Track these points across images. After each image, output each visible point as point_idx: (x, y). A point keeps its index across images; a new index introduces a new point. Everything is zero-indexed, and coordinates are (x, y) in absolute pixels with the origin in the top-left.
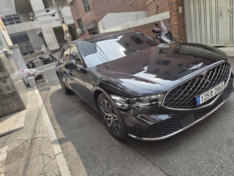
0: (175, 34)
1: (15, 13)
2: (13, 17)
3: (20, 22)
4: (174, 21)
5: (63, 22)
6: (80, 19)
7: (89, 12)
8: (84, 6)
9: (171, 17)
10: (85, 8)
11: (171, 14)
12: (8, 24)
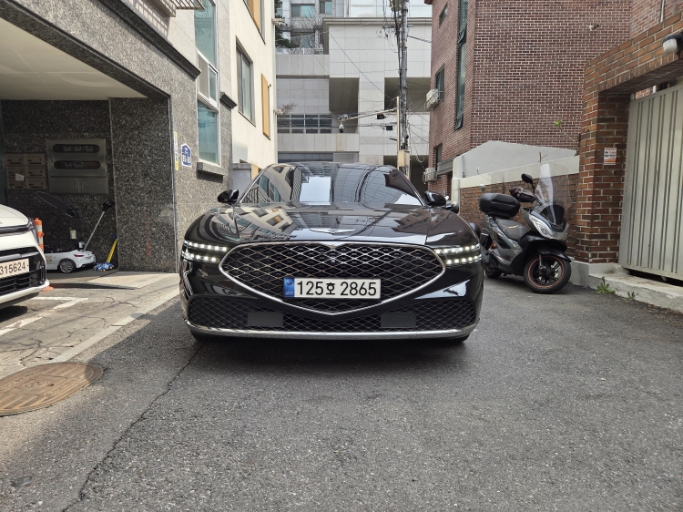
0: (584, 217)
1: (326, 111)
2: (319, 119)
3: (329, 132)
4: (587, 180)
5: (404, 147)
6: (441, 145)
7: (461, 131)
8: (456, 116)
9: (581, 169)
10: (456, 121)
11: (582, 162)
12: (305, 131)
